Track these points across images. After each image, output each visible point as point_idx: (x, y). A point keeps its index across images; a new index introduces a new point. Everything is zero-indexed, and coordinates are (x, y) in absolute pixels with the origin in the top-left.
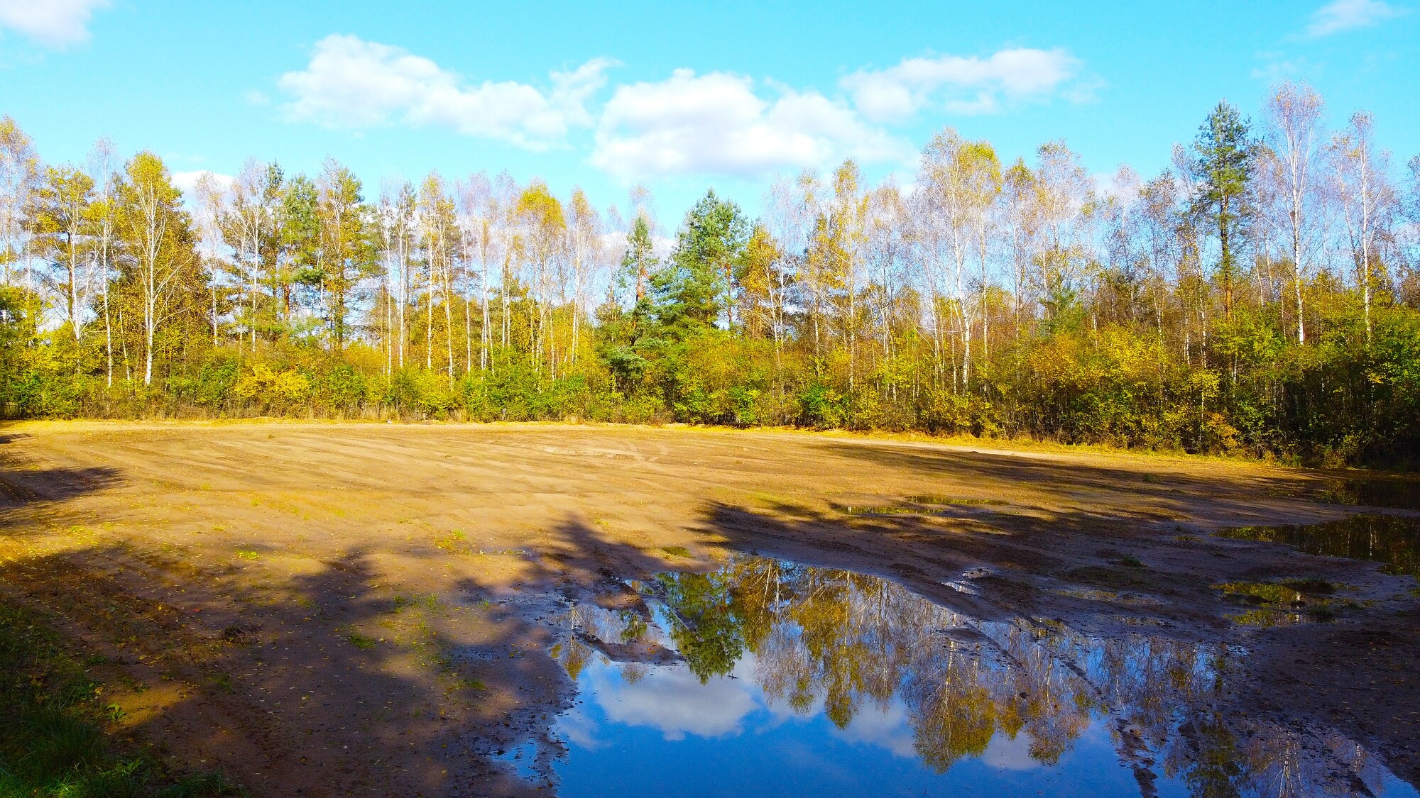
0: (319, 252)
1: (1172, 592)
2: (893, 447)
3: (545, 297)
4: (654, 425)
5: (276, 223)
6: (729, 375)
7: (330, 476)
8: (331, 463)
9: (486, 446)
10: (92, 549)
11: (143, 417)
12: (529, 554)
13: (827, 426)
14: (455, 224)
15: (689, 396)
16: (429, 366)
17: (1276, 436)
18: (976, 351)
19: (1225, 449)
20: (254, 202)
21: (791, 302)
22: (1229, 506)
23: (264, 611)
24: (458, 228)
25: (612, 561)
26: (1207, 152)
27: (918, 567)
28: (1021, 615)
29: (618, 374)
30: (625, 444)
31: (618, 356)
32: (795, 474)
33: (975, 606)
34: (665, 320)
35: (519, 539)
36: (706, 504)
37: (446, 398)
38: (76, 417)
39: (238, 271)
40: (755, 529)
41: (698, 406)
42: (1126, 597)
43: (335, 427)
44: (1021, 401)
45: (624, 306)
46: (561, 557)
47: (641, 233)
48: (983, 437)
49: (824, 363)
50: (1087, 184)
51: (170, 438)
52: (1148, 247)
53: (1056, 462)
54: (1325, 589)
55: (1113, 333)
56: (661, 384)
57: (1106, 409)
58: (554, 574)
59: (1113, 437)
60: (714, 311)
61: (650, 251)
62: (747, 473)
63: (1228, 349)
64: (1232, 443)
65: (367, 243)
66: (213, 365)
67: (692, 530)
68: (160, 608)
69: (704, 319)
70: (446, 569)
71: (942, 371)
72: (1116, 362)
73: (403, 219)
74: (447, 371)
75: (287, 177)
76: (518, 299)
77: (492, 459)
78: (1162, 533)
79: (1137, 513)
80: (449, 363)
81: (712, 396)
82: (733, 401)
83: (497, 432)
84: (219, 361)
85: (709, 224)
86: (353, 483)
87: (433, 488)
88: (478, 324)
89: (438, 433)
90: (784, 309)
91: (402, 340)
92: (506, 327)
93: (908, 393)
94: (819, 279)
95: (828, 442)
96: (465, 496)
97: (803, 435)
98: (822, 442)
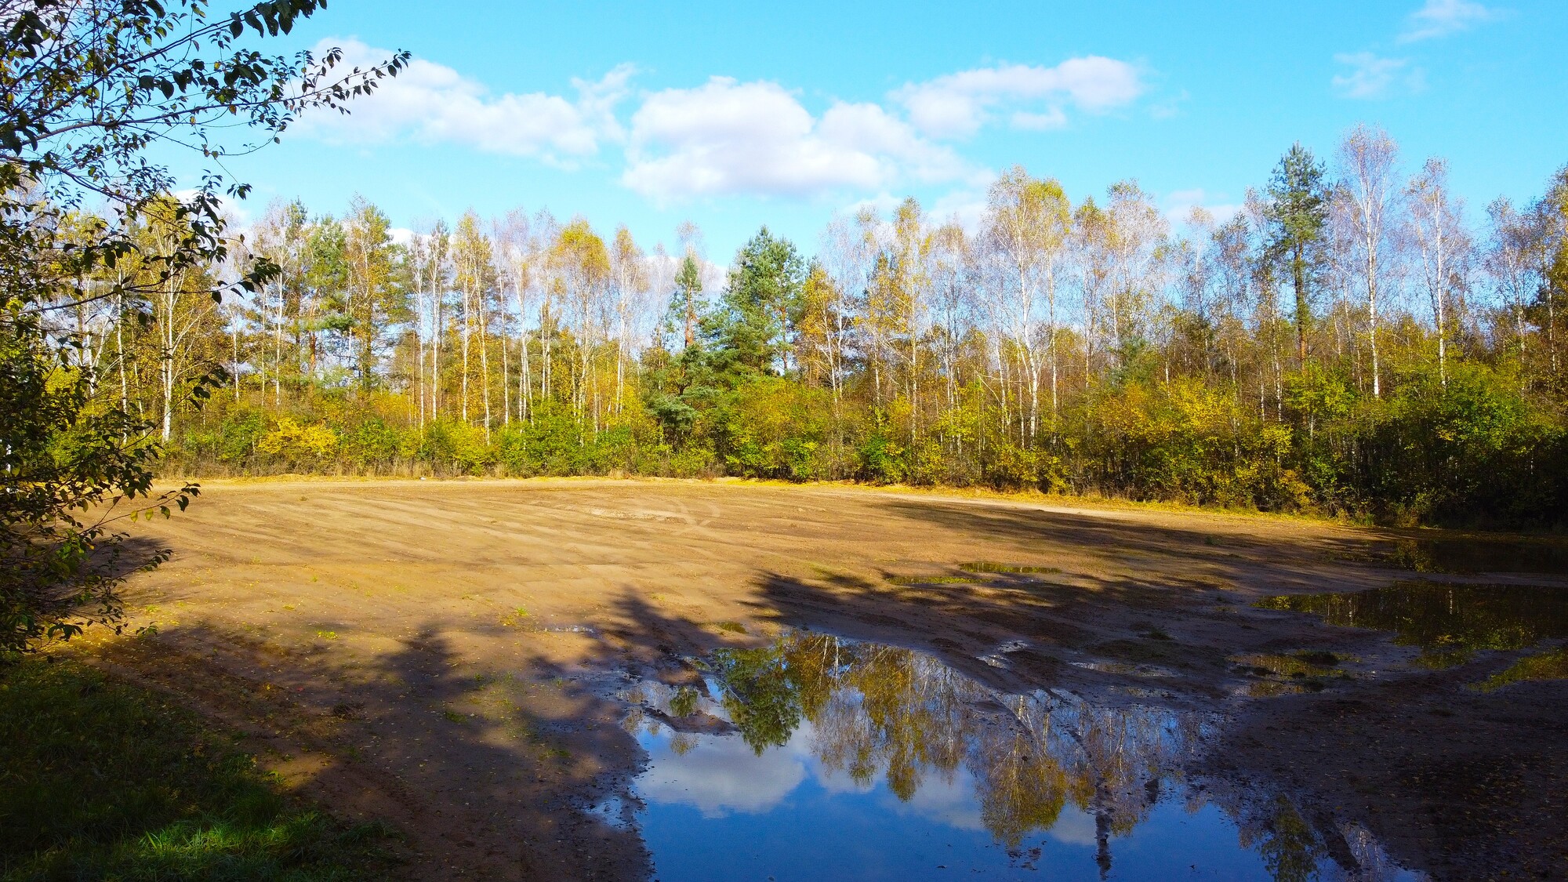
0: (347, 296)
1: (1186, 665)
2: (956, 504)
4: (705, 479)
5: (300, 265)
6: (785, 427)
7: (378, 546)
8: (375, 531)
9: (531, 508)
10: (176, 630)
11: (162, 476)
12: (593, 631)
13: (888, 480)
14: (491, 264)
15: (741, 448)
16: (465, 418)
17: (1349, 494)
18: (1044, 401)
19: (1298, 506)
20: (279, 241)
21: (850, 346)
22: (1280, 573)
23: (360, 689)
24: (493, 267)
25: (671, 638)
26: (1280, 195)
27: (957, 641)
28: (1042, 687)
29: (666, 425)
30: (674, 504)
31: (666, 407)
32: (850, 539)
33: (1002, 679)
34: (716, 366)
35: (579, 615)
36: (760, 575)
37: (482, 452)
39: (260, 317)
40: (807, 602)
41: (752, 459)
42: (1143, 670)
43: (365, 485)
44: (1089, 455)
45: (672, 350)
46: (623, 633)
47: (689, 276)
48: (1051, 493)
49: (885, 414)
50: (1160, 226)
51: (198, 502)
52: (1224, 292)
53: (1121, 521)
54: (1330, 661)
55: (1183, 387)
56: (712, 436)
57: (1176, 465)
58: (616, 650)
59: (1184, 494)
60: (768, 357)
61: (700, 293)
62: (801, 539)
63: (1300, 403)
64: (1305, 500)
65: (397, 285)
66: (236, 420)
67: (746, 603)
68: (268, 688)
69: (758, 365)
70: (518, 647)
71: (1009, 423)
72: (1186, 416)
73: (435, 260)
74: (483, 422)
75: (309, 216)
76: (558, 344)
77: (539, 524)
78: (1203, 603)
79: (1185, 581)
80: (485, 414)
81: (766, 449)
82: (789, 453)
83: (540, 489)
84: (241, 416)
85: (762, 265)
86: (404, 554)
87: (486, 560)
88: (516, 371)
89: (477, 492)
90: (844, 354)
91: (435, 391)
92: (546, 376)
93: (972, 445)
94: (879, 323)
95: (888, 498)
96: (519, 568)
97: (863, 491)
98: (881, 499)
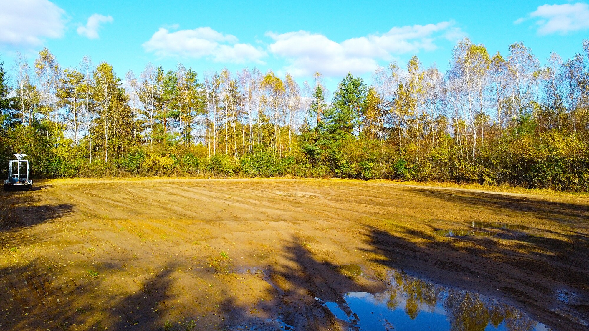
0: (179, 104)
3: (278, 123)
4: (326, 178)
5: (161, 92)
6: (360, 156)
7: (170, 210)
9: (249, 191)
11: (104, 177)
13: (406, 179)
14: (238, 91)
15: (341, 166)
16: (227, 153)
18: (479, 143)
20: (152, 83)
21: (387, 122)
24: (239, 93)
29: (309, 156)
30: (313, 189)
31: (309, 148)
32: (401, 207)
34: (330, 131)
37: (233, 167)
38: (76, 177)
39: (145, 113)
41: (345, 170)
43: (185, 180)
45: (311, 125)
47: (319, 93)
48: (484, 185)
49: (404, 150)
50: (535, 62)
56: (329, 160)
59: (554, 185)
60: (351, 127)
61: (324, 100)
65: (200, 100)
66: (133, 154)
67: (363, 250)
69: (348, 130)
71: (463, 153)
72: (556, 148)
73: (214, 89)
74: (234, 155)
75: (166, 72)
76: (265, 124)
77: (251, 198)
80: (235, 152)
81: (352, 166)
82: (362, 168)
83: (256, 183)
85: (349, 88)
88: (248, 134)
89: (230, 184)
90: (384, 126)
91: (215, 142)
92: (260, 136)
94: (401, 111)
95: (408, 187)
96: (233, 223)
97: (395, 184)
98: (406, 187)
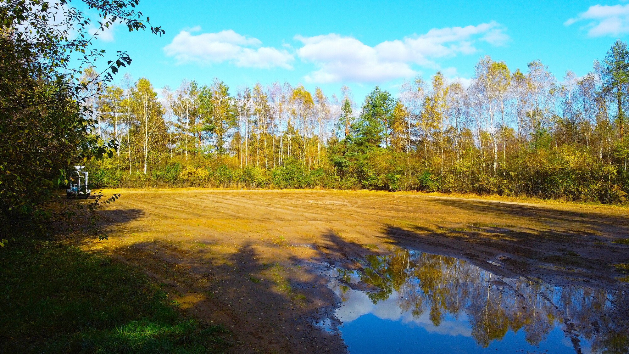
0: (212, 118)
1: (591, 267)
2: (461, 200)
3: (306, 134)
4: (354, 190)
5: (195, 106)
6: (387, 168)
7: (224, 213)
8: (223, 207)
9: (284, 200)
11: (144, 188)
12: (315, 246)
13: (431, 191)
14: (268, 104)
15: (369, 177)
16: (258, 165)
18: (500, 156)
19: (621, 202)
20: (186, 97)
21: (414, 135)
23: (216, 268)
24: (269, 106)
25: (347, 249)
26: (611, 64)
27: (476, 255)
28: (523, 276)
29: (338, 168)
30: (342, 199)
31: (338, 160)
32: (418, 213)
33: (502, 271)
34: (358, 144)
35: (306, 240)
36: (384, 226)
37: (265, 179)
38: (118, 187)
39: (180, 126)
40: (404, 237)
41: (373, 182)
42: (570, 269)
43: (220, 191)
44: (521, 179)
45: (339, 138)
46: (327, 247)
47: (347, 106)
48: (503, 196)
49: (429, 163)
50: (552, 79)
51: (156, 197)
52: (582, 108)
53: (538, 207)
55: (565, 149)
56: (356, 172)
57: (562, 184)
58: (326, 255)
59: (565, 196)
60: (379, 140)
61: (351, 114)
62: (397, 212)
63: (622, 155)
64: (624, 199)
65: (231, 113)
66: (171, 165)
67: (378, 237)
68: (177, 266)
69: (375, 143)
71: (484, 166)
72: (566, 162)
73: (246, 103)
74: (265, 167)
75: (198, 86)
76: (294, 136)
77: (288, 206)
78: (588, 241)
79: (577, 231)
80: (266, 164)
81: (379, 178)
82: (389, 180)
83: (287, 193)
84: (173, 164)
85: (377, 102)
86: (234, 216)
87: (267, 218)
88: (278, 147)
89: (263, 194)
90: (411, 138)
91: (246, 154)
92: (290, 148)
93: (468, 176)
94: (427, 125)
95: (432, 198)
96: (280, 222)
97: (421, 195)
98: (429, 198)
